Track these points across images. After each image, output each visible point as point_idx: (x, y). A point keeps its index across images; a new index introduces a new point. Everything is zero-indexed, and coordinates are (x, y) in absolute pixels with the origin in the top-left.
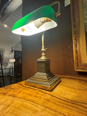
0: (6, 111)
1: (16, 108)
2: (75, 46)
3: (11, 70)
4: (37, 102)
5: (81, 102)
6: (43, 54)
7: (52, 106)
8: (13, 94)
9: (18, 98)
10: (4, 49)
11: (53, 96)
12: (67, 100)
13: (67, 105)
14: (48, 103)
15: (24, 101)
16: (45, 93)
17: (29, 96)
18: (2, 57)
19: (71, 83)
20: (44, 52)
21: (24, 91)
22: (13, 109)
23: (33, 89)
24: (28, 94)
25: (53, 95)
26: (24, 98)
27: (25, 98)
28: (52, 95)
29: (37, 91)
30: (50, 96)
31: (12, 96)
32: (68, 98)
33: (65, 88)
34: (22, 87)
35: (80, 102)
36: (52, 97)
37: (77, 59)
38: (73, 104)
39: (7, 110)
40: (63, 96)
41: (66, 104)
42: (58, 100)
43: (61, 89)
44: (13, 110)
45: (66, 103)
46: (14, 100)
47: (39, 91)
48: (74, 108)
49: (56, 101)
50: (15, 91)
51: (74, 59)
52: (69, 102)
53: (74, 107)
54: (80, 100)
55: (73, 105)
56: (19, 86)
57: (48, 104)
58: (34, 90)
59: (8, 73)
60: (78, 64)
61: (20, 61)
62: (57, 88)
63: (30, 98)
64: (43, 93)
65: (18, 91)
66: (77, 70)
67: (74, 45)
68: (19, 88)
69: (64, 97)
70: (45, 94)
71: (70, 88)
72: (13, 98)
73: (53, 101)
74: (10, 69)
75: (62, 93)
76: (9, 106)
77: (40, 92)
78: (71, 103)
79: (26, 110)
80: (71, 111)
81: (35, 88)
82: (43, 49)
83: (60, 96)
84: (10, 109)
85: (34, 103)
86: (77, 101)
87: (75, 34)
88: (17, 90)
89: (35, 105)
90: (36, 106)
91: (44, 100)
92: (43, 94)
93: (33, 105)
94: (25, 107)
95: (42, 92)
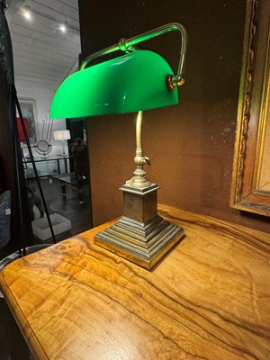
0: (58, 313)
1: (75, 307)
2: (242, 137)
3: (62, 162)
4: (117, 297)
5: (208, 306)
6: (138, 172)
7: (143, 309)
8: (69, 270)
9: (80, 282)
10: (34, 97)
11: (153, 285)
12: (178, 299)
13: (176, 311)
14: (138, 302)
15: (91, 293)
16: (136, 274)
17: (102, 280)
18: (32, 125)
19: (209, 244)
20: (142, 165)
21: (93, 263)
22: (70, 309)
23: (111, 261)
24: (101, 273)
25: (154, 282)
26: (91, 284)
27: (93, 284)
28: (150, 283)
29: (120, 265)
30: (146, 283)
31: (68, 278)
32: (183, 294)
33: (188, 261)
34: (88, 251)
35: (205, 306)
36: (150, 286)
37: (242, 175)
38: (188, 311)
39: (61, 311)
40: (173, 286)
41: (172, 310)
42: (161, 297)
43: (175, 266)
44: (70, 312)
45: (174, 305)
46: (72, 288)
47: (124, 266)
48: (187, 321)
49: (156, 299)
50: (74, 261)
51: (234, 175)
52: (182, 305)
53: (187, 318)
54: (206, 302)
55: (188, 313)
56: (82, 247)
57: (137, 304)
58: (113, 262)
59: (55, 171)
60: (242, 189)
61: (85, 140)
62: (168, 260)
63: (104, 284)
64: (131, 274)
65: (79, 264)
66: (236, 207)
67: (238, 132)
68: (81, 254)
69: (176, 289)
70: (135, 278)
71: (200, 263)
72: (70, 283)
73: (148, 297)
74: (58, 160)
75: (173, 279)
76: (63, 301)
77: (127, 270)
78: (185, 307)
79: (94, 314)
80: (178, 326)
81: (116, 257)
82: (138, 159)
83: (168, 287)
84: (66, 310)
85: (109, 300)
86: (199, 303)
87: (248, 94)
88: (78, 261)
89: (112, 303)
90: (113, 307)
91: (130, 294)
92: (132, 277)
93: (108, 303)
94: (93, 306)
95: (131, 269)
